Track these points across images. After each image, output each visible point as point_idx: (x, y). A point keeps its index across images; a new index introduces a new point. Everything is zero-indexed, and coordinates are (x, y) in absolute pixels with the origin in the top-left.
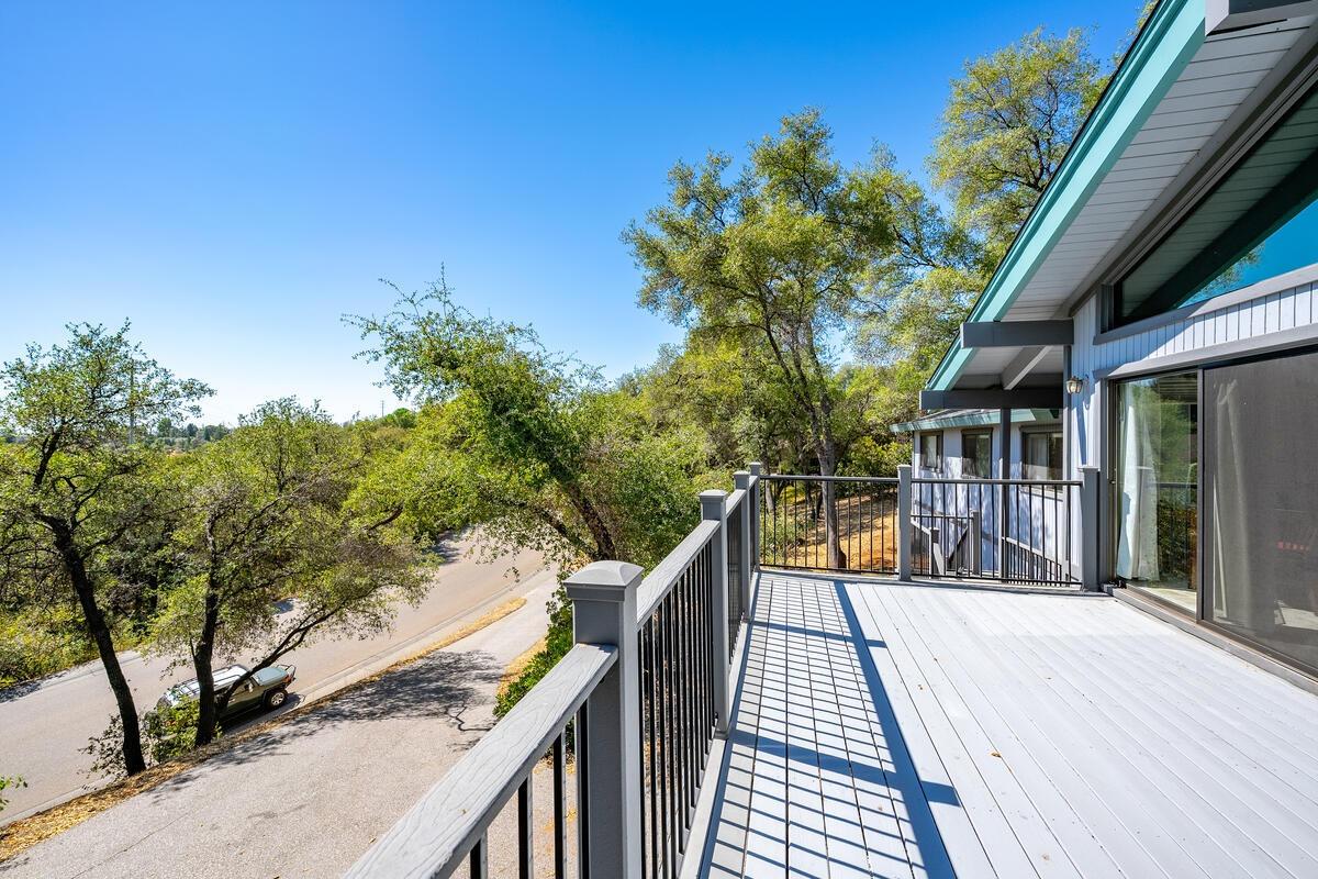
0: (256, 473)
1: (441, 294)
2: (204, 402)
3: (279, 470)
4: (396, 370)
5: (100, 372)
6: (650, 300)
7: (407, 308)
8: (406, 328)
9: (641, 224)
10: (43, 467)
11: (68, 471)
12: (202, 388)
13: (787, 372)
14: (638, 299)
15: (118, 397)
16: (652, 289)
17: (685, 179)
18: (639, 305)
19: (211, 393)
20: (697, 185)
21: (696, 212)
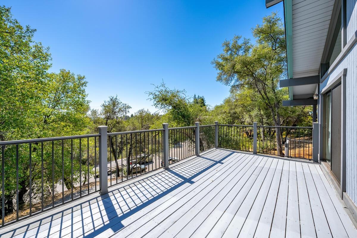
0: (137, 124)
1: (163, 85)
2: (130, 110)
3: (142, 124)
4: (155, 102)
5: (114, 105)
6: (219, 79)
7: (157, 89)
8: (157, 93)
9: (216, 59)
10: (107, 123)
11: (110, 123)
12: (130, 107)
13: (263, 96)
14: (216, 79)
15: (117, 109)
16: (220, 76)
17: (227, 45)
18: (217, 81)
19: (131, 108)
20: (231, 46)
21: (231, 54)
